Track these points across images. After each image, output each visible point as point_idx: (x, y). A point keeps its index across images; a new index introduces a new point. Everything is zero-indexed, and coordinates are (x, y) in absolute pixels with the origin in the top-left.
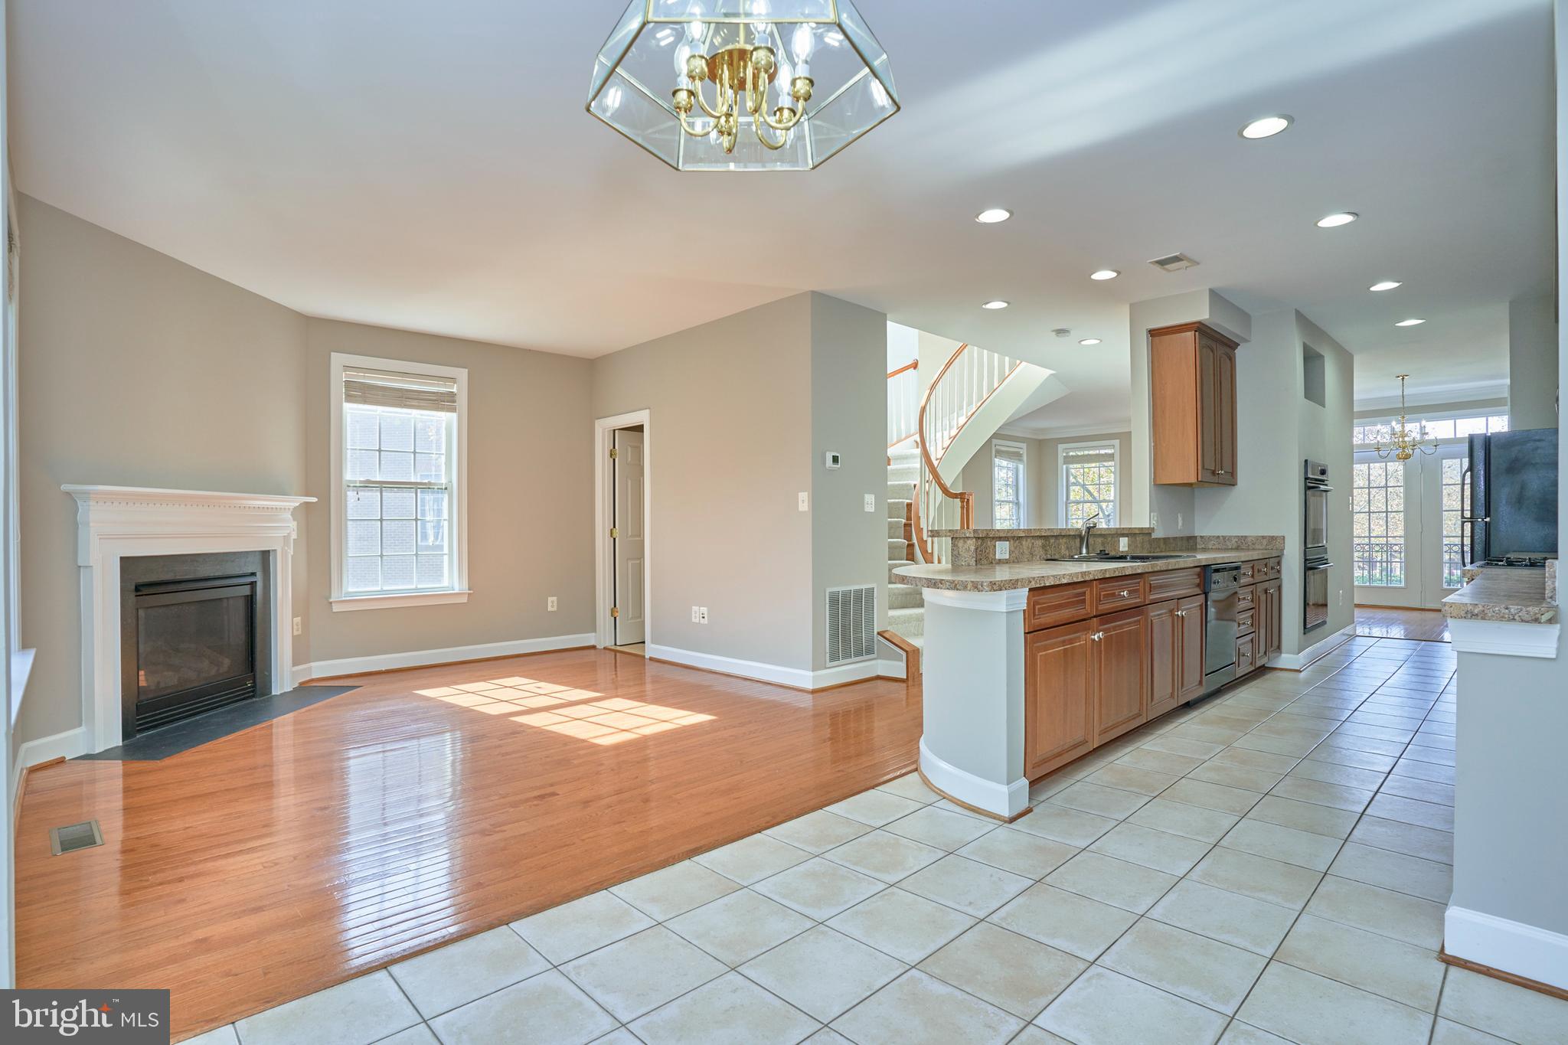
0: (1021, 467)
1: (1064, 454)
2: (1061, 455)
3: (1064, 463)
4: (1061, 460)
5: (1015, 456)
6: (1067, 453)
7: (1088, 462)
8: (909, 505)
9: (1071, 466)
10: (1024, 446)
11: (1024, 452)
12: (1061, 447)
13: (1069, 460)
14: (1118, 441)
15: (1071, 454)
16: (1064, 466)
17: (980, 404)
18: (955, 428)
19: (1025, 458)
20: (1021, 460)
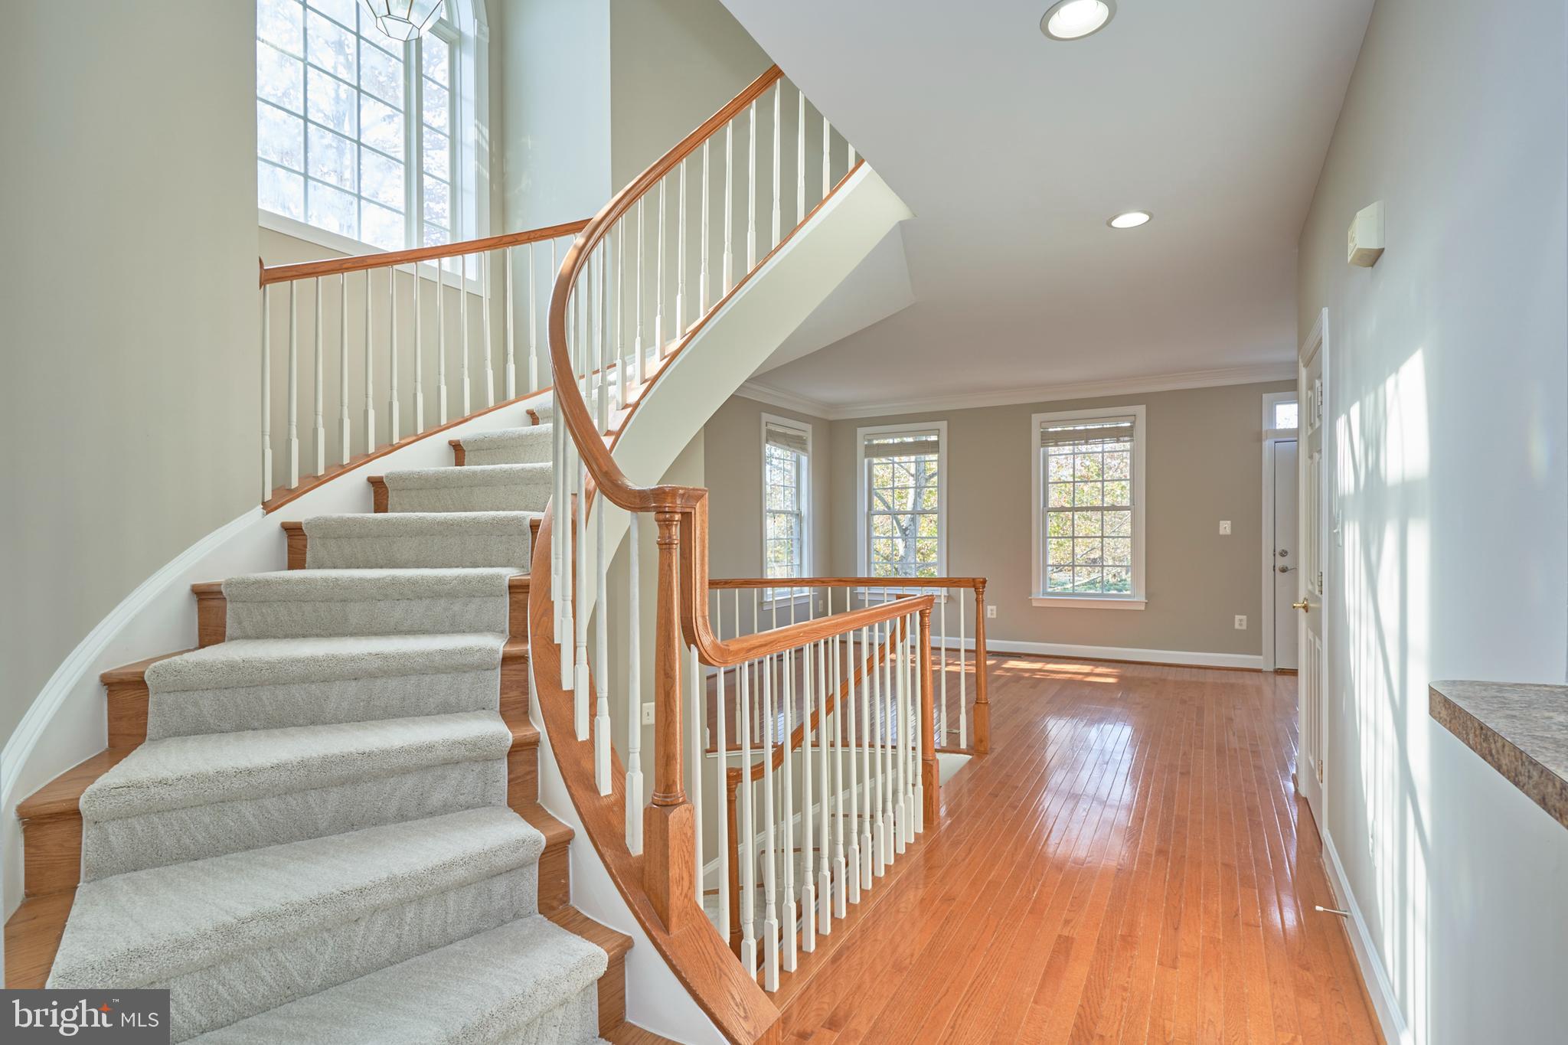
0: (804, 459)
1: (866, 443)
2: (861, 444)
3: (866, 456)
4: (860, 451)
5: (793, 442)
6: (869, 440)
7: (901, 454)
8: (534, 526)
9: (875, 460)
10: (809, 427)
11: (809, 436)
12: (861, 432)
13: (874, 451)
14: (945, 423)
15: (875, 442)
16: (866, 461)
17: (711, 310)
18: (638, 379)
19: (810, 447)
20: (804, 450)
